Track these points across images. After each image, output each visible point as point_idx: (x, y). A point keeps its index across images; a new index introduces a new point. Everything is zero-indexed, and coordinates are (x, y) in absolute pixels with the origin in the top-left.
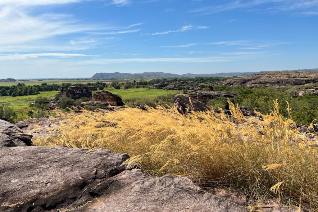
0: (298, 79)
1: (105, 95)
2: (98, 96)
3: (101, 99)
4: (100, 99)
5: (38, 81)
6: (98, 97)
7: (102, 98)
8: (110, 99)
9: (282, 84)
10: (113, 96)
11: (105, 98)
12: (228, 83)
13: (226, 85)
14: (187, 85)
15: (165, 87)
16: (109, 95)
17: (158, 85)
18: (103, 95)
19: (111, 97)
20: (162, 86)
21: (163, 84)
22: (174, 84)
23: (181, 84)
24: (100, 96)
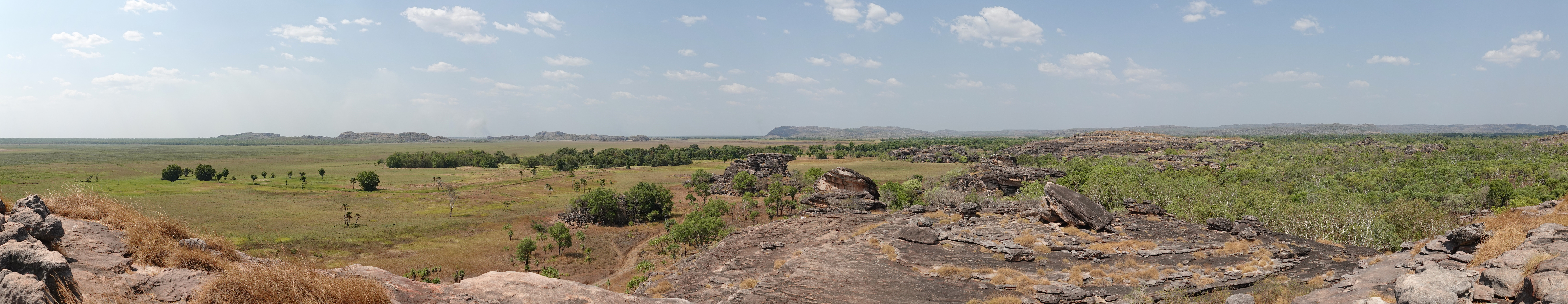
0: (1139, 143)
1: (847, 176)
2: (833, 179)
3: (838, 184)
4: (835, 183)
7: (840, 182)
8: (855, 185)
9: (1117, 152)
10: (863, 179)
11: (845, 183)
12: (1029, 149)
13: (1026, 153)
14: (956, 153)
15: (913, 157)
16: (855, 176)
17: (899, 153)
18: (842, 176)
19: (859, 181)
20: (906, 154)
21: (908, 151)
22: (931, 151)
23: (944, 150)
24: (835, 179)
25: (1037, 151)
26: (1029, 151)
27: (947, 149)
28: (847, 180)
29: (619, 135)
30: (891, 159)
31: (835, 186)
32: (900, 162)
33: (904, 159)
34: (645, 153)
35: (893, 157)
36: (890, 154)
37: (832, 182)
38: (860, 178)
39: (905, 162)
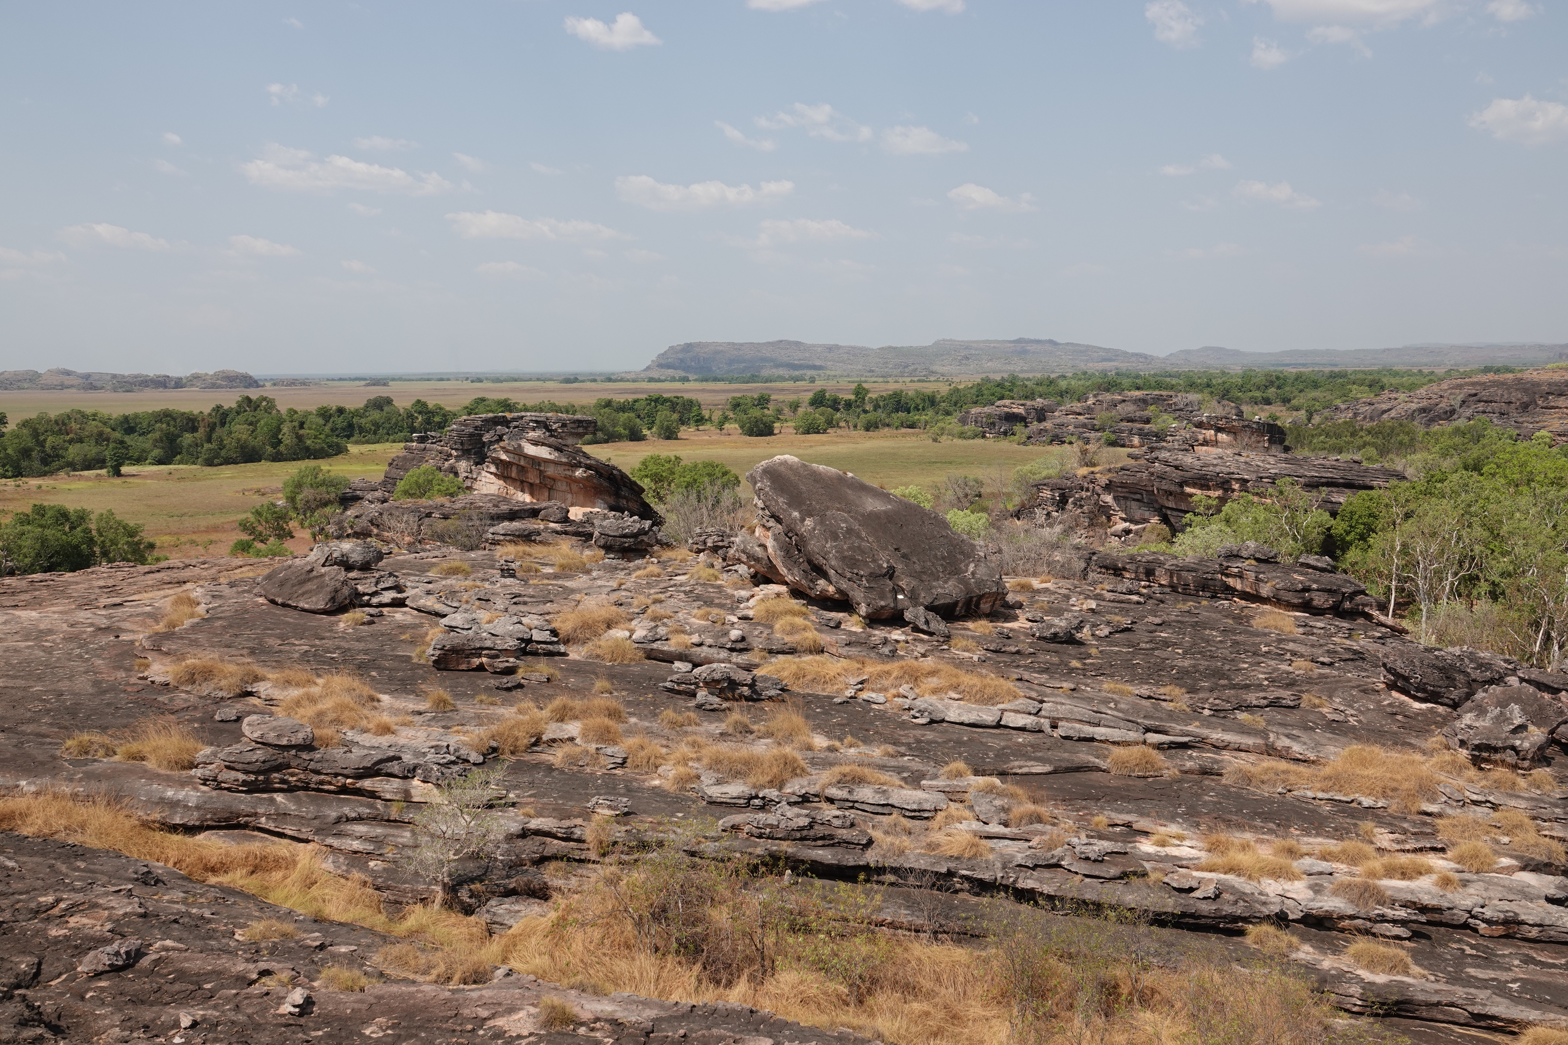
1: (546, 461)
2: (514, 469)
3: (531, 485)
4: (522, 482)
5: (368, 385)
6: (514, 475)
7: (533, 478)
8: (574, 487)
10: (588, 467)
11: (548, 481)
12: (1425, 403)
13: (1412, 416)
14: (1165, 416)
15: (1035, 426)
16: (564, 460)
17: (989, 416)
18: (535, 461)
19: (579, 473)
20: (1012, 418)
21: (1021, 411)
22: (1089, 410)
23: (1128, 409)
24: (522, 469)
25: (1453, 412)
26: (1423, 410)
27: (1143, 402)
28: (550, 471)
29: (152, 371)
30: (962, 435)
31: (523, 491)
32: (992, 444)
33: (1005, 433)
34: (191, 423)
35: (970, 428)
36: (963, 421)
37: (514, 480)
38: (578, 465)
39: (1005, 444)
